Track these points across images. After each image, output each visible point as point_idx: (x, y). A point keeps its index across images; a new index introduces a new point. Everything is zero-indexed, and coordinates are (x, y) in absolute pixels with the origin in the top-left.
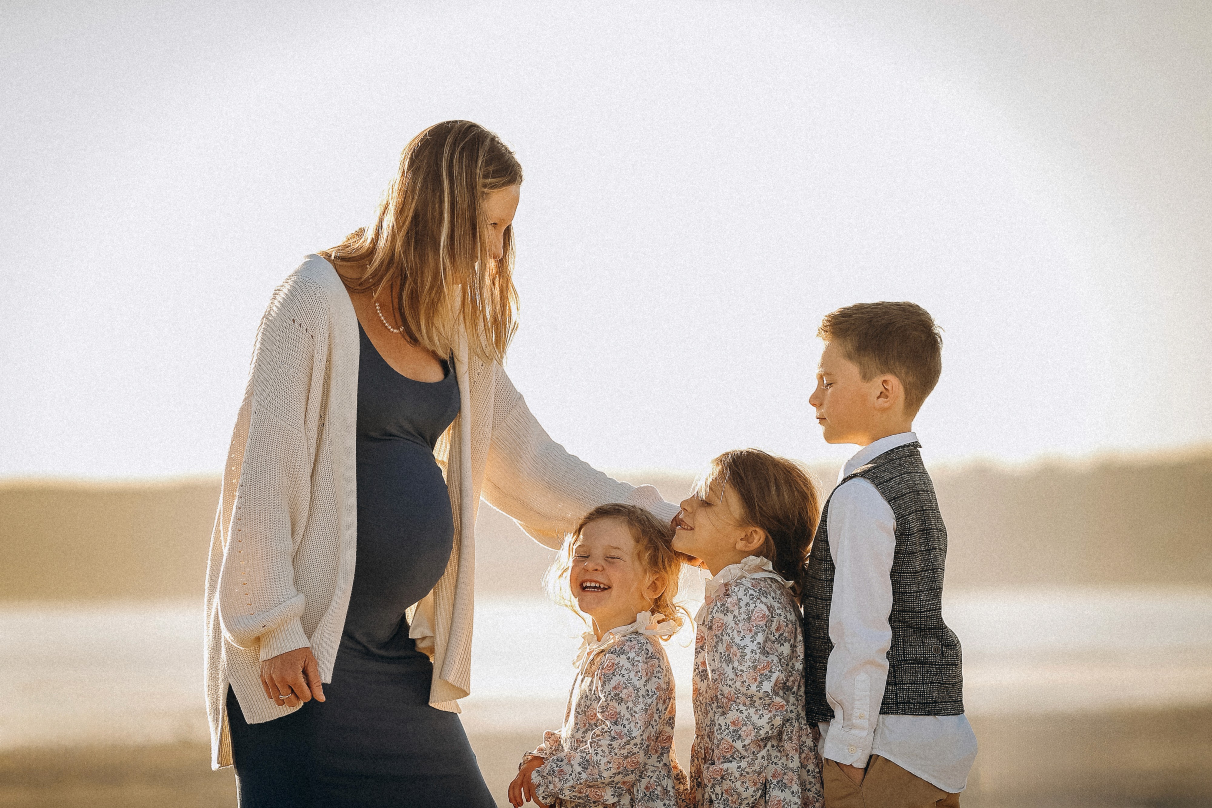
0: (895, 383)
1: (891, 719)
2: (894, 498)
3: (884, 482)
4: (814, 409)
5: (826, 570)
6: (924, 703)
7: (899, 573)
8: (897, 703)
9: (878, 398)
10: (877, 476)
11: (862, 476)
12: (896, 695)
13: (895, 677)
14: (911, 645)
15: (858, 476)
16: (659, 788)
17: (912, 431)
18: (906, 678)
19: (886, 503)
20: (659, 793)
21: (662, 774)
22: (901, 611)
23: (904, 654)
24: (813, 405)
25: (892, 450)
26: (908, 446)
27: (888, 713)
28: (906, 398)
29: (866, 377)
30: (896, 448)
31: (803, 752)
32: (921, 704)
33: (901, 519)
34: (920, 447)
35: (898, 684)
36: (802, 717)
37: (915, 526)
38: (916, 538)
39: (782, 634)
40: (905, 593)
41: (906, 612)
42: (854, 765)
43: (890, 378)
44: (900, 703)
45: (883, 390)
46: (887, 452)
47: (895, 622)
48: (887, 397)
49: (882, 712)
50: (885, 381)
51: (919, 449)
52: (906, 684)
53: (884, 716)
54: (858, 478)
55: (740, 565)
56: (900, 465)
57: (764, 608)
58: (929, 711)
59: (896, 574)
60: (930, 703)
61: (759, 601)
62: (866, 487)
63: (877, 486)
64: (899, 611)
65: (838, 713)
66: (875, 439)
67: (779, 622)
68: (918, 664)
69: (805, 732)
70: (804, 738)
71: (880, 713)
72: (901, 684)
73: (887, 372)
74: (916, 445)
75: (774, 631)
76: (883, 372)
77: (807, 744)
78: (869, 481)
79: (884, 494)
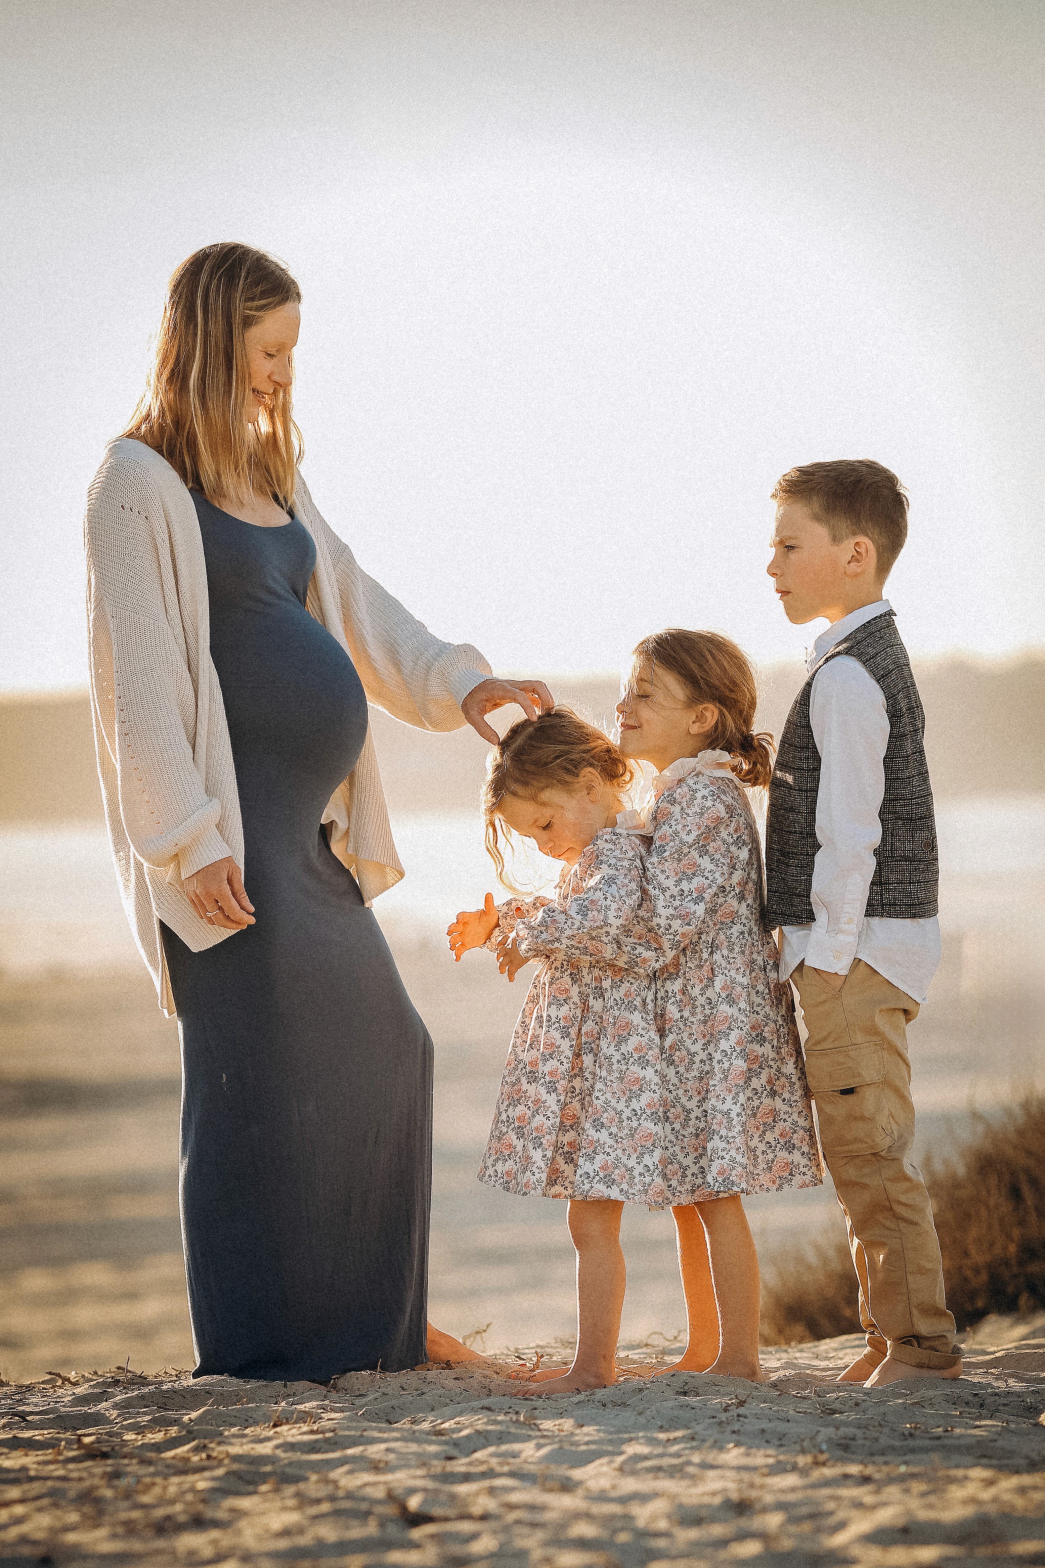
0: (867, 544)
1: (875, 921)
2: (883, 676)
3: (871, 658)
4: (773, 579)
5: (808, 758)
6: (910, 905)
7: (890, 758)
8: (883, 905)
9: (849, 563)
10: (862, 653)
11: (847, 653)
12: (882, 895)
13: (880, 876)
14: (900, 840)
15: (842, 654)
16: (639, 999)
17: (884, 598)
18: (893, 877)
19: (874, 682)
20: (638, 1004)
21: (643, 984)
22: (892, 800)
23: (891, 850)
24: (773, 575)
25: (869, 622)
26: (884, 616)
27: (873, 916)
28: (878, 561)
29: (836, 539)
30: (873, 619)
31: (753, 970)
32: (907, 905)
33: (891, 699)
34: (896, 615)
35: (884, 884)
36: (755, 933)
37: (903, 705)
38: (906, 719)
39: (741, 837)
40: (897, 779)
41: (897, 800)
42: (839, 973)
43: (862, 539)
44: (886, 905)
45: (855, 554)
46: (864, 625)
47: (883, 813)
48: (858, 561)
49: (868, 914)
50: (857, 544)
51: (894, 617)
52: (893, 883)
53: (868, 918)
54: (843, 656)
55: (696, 759)
56: (881, 638)
57: (721, 808)
58: (914, 914)
59: (889, 761)
60: (916, 905)
61: (718, 800)
62: (852, 666)
63: (864, 664)
64: (890, 800)
65: (821, 916)
66: (850, 610)
67: (739, 823)
68: (906, 861)
69: (756, 949)
70: (755, 956)
71: (865, 916)
72: (887, 884)
73: (860, 533)
74: (891, 613)
75: (732, 832)
76: (854, 534)
77: (758, 962)
78: (854, 658)
79: (873, 673)
